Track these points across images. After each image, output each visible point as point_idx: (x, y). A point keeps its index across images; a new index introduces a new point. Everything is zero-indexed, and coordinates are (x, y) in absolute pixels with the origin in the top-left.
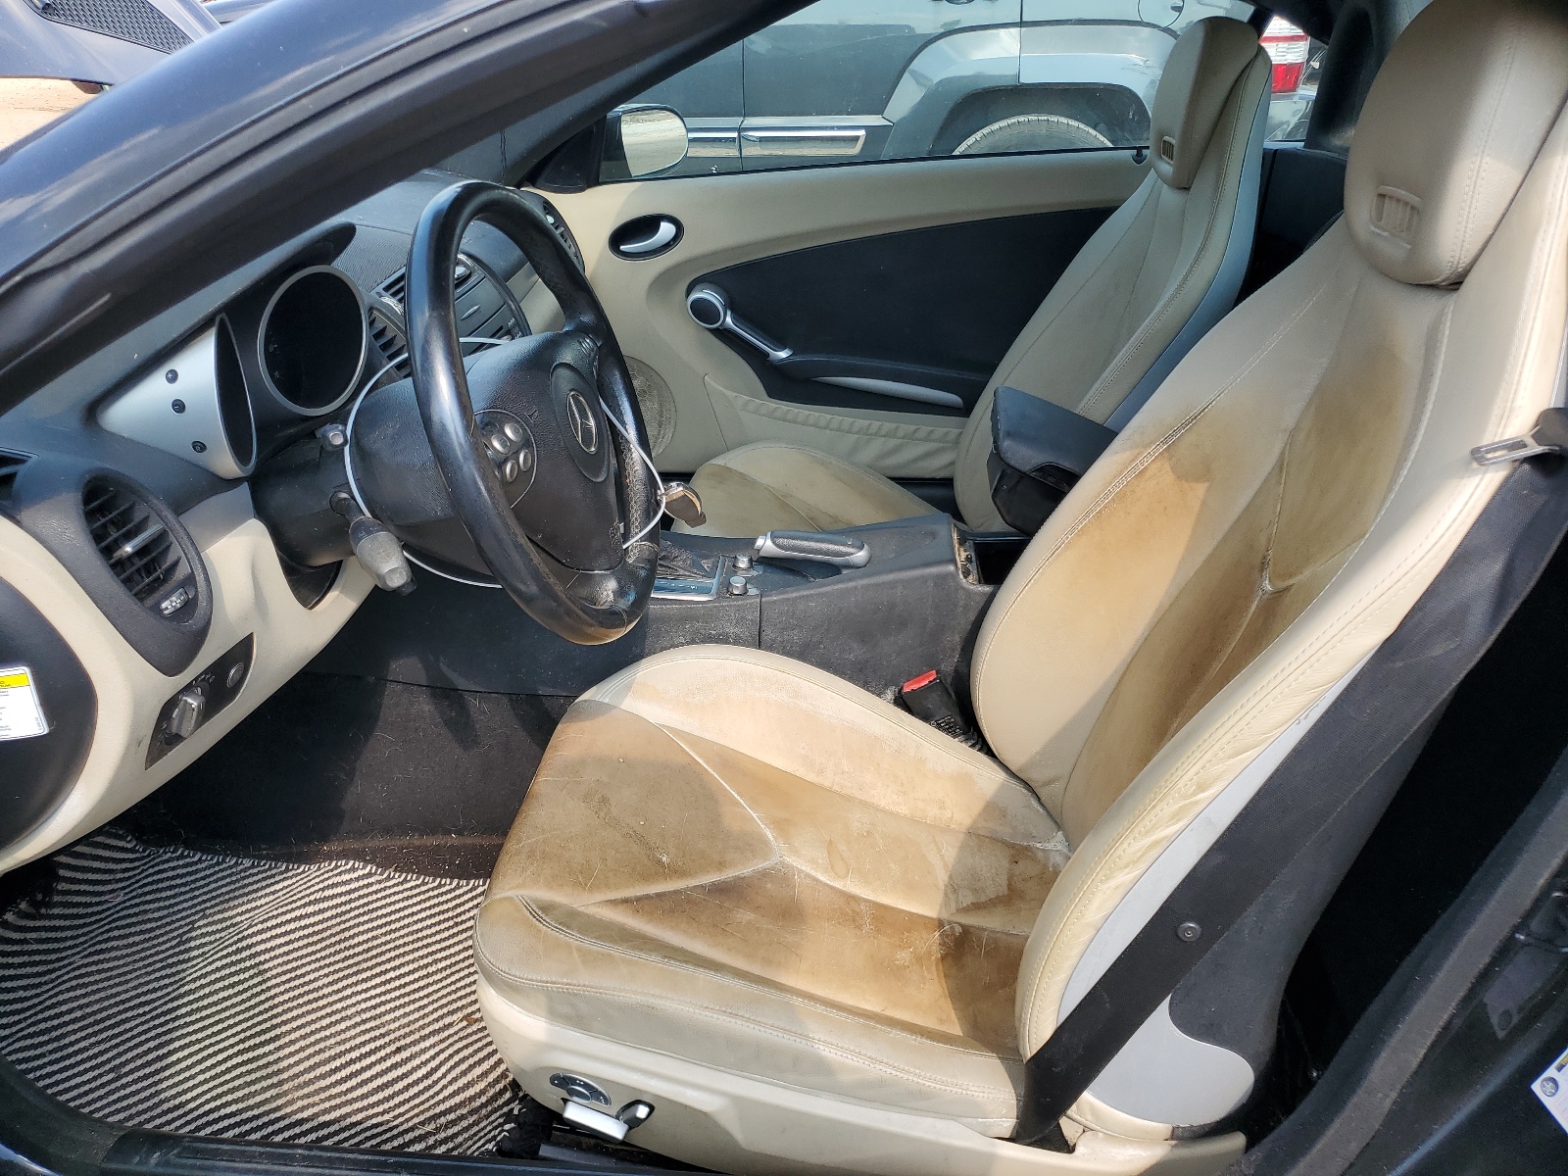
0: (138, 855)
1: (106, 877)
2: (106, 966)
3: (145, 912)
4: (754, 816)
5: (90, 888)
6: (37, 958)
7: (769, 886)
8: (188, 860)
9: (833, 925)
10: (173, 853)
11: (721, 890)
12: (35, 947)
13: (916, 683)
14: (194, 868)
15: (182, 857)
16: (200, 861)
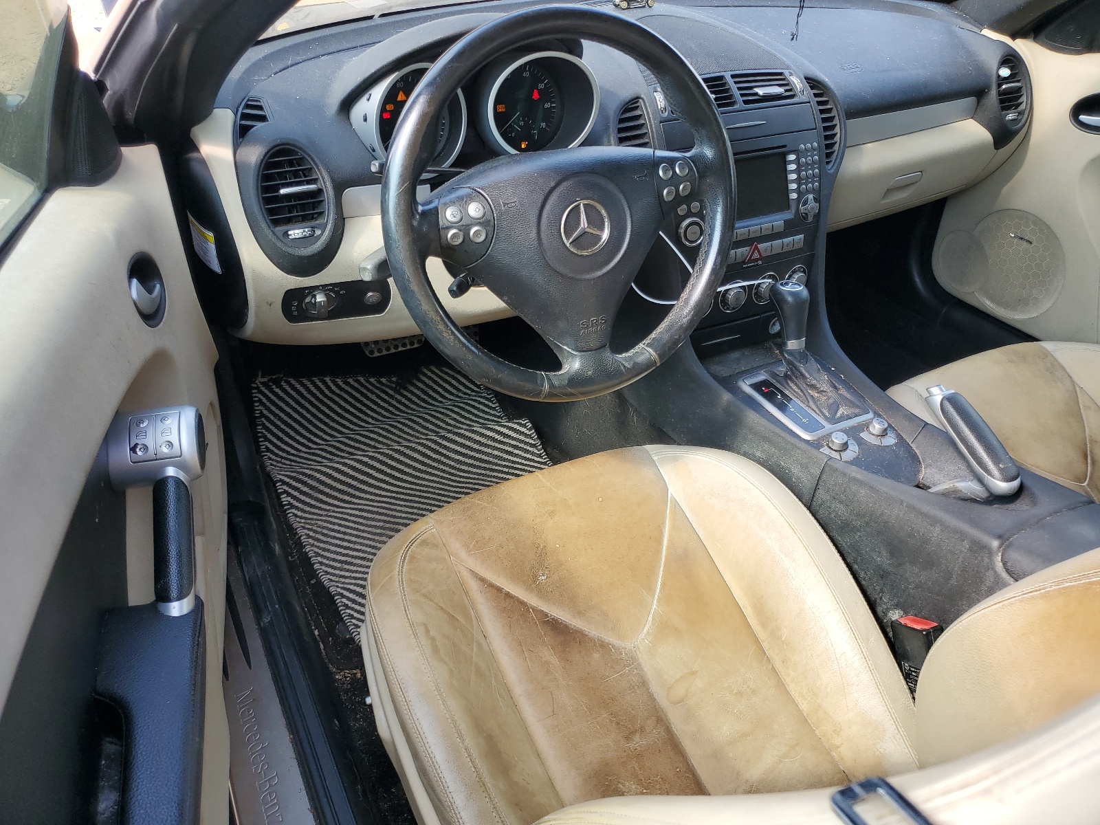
0: (478, 390)
1: (454, 391)
2: (406, 429)
3: (447, 415)
4: (654, 606)
5: (443, 392)
6: (391, 409)
7: (596, 656)
8: (490, 404)
9: (611, 722)
10: (488, 394)
11: (556, 627)
12: (394, 403)
13: (913, 621)
14: (488, 410)
15: (489, 400)
16: (494, 409)
